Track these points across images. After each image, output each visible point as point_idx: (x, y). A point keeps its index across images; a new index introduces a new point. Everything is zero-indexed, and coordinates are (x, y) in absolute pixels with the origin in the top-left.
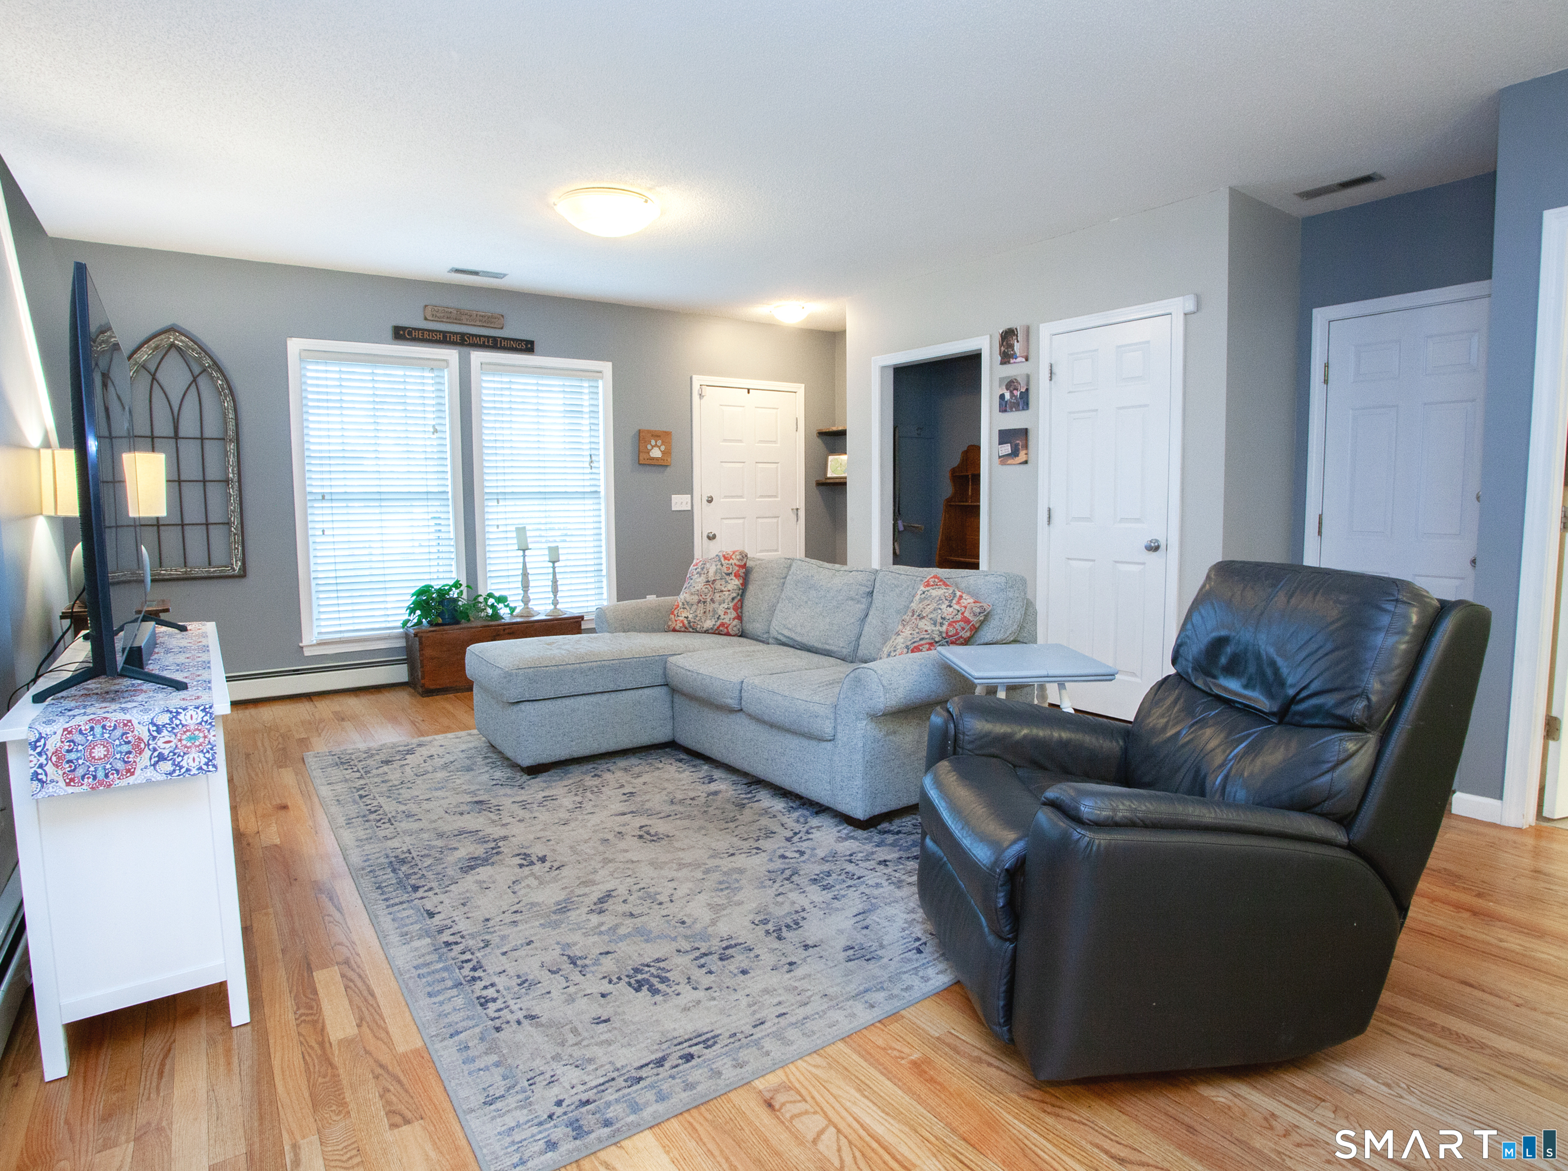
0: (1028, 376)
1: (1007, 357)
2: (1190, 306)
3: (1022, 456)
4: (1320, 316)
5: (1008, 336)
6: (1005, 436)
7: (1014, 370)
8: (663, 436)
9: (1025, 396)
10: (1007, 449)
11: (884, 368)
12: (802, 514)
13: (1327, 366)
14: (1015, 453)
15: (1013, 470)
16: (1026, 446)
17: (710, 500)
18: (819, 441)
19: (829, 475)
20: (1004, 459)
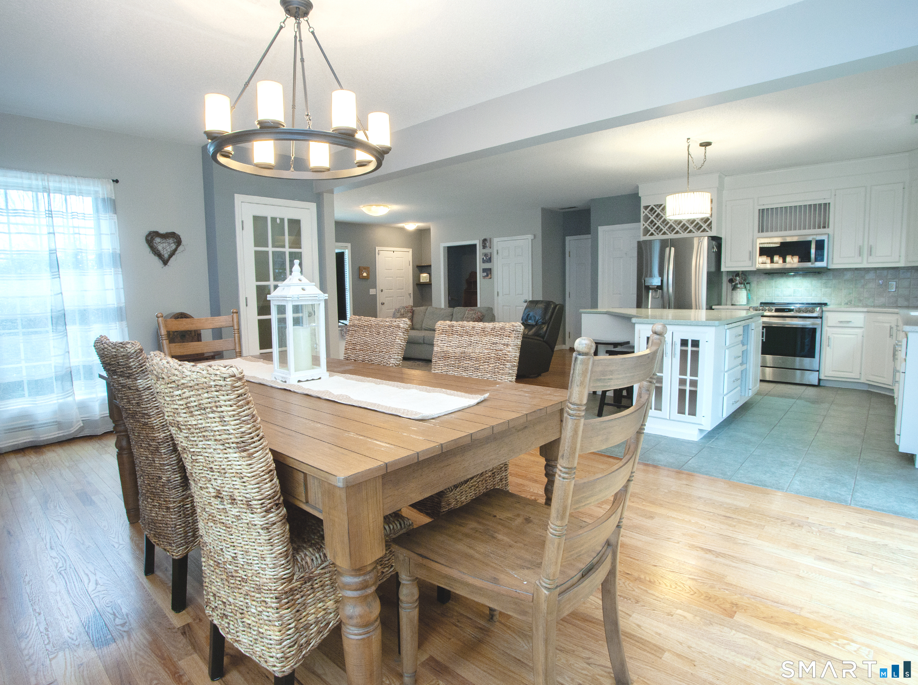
0: (491, 253)
1: (484, 247)
2: (533, 238)
3: (489, 276)
4: (568, 238)
5: (485, 241)
6: (484, 270)
7: (487, 251)
8: (367, 269)
9: (490, 259)
10: (485, 274)
11: (444, 247)
12: (412, 295)
13: (569, 252)
14: (487, 275)
15: (487, 280)
16: (491, 273)
17: (382, 291)
18: (416, 269)
19: (421, 281)
20: (484, 277)
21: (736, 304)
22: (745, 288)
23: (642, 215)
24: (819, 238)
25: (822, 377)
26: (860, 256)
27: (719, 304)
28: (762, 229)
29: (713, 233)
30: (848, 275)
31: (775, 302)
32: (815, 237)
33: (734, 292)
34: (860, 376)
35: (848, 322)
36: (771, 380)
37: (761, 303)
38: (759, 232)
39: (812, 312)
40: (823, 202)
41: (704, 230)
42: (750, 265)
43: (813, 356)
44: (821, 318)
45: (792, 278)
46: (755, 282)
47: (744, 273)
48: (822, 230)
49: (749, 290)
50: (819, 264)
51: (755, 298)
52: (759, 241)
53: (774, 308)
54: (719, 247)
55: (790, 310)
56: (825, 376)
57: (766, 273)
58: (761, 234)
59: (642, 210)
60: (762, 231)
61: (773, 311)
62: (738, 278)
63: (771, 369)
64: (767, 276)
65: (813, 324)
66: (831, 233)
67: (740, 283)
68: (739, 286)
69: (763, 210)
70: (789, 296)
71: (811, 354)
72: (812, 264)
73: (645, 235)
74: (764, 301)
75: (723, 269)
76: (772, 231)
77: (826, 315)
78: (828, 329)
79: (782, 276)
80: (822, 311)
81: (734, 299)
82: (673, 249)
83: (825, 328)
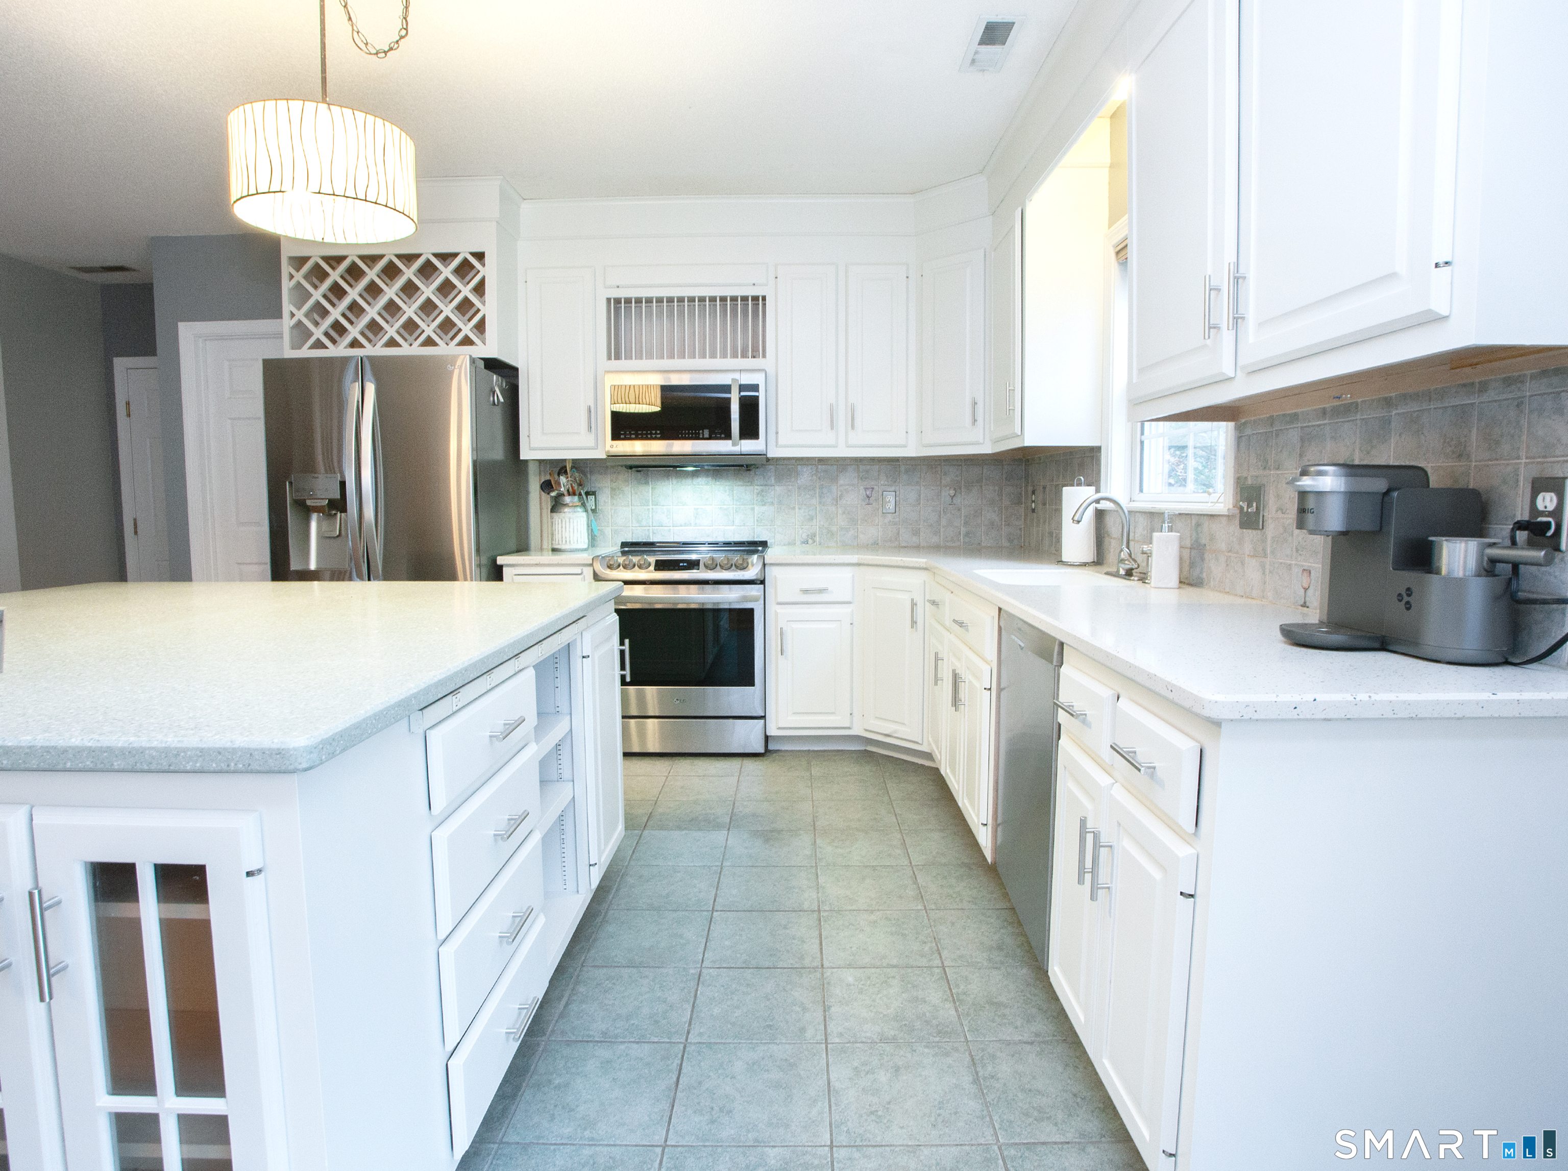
4: (120, 364)
21: (563, 547)
22: (583, 505)
23: (286, 285)
24: (746, 379)
25: (772, 732)
26: (832, 428)
27: (522, 548)
28: (616, 352)
29: (489, 349)
30: (806, 476)
31: (655, 540)
32: (736, 376)
33: (554, 514)
34: (852, 723)
35: (821, 591)
36: (658, 751)
37: (624, 545)
38: (609, 358)
39: (743, 567)
40: (750, 292)
41: (467, 341)
42: (592, 444)
43: (751, 683)
44: (763, 582)
45: (689, 481)
46: (608, 491)
47: (578, 465)
48: (749, 363)
49: (594, 511)
50: (748, 446)
51: (608, 531)
52: (611, 380)
53: (652, 559)
54: (512, 393)
55: (693, 565)
56: (779, 728)
57: (631, 467)
58: (614, 363)
59: (286, 268)
60: (618, 357)
61: (652, 568)
62: (563, 479)
63: (656, 720)
64: (632, 474)
65: (745, 599)
66: (771, 371)
67: (572, 493)
68: (567, 499)
69: (618, 301)
70: (686, 525)
71: (746, 679)
72: (734, 445)
73: (296, 346)
74: (630, 539)
75: (525, 454)
76: (639, 357)
77: (772, 574)
78: (780, 610)
79: (667, 476)
80: (764, 565)
81: (557, 536)
82: (371, 389)
83: (772, 608)
